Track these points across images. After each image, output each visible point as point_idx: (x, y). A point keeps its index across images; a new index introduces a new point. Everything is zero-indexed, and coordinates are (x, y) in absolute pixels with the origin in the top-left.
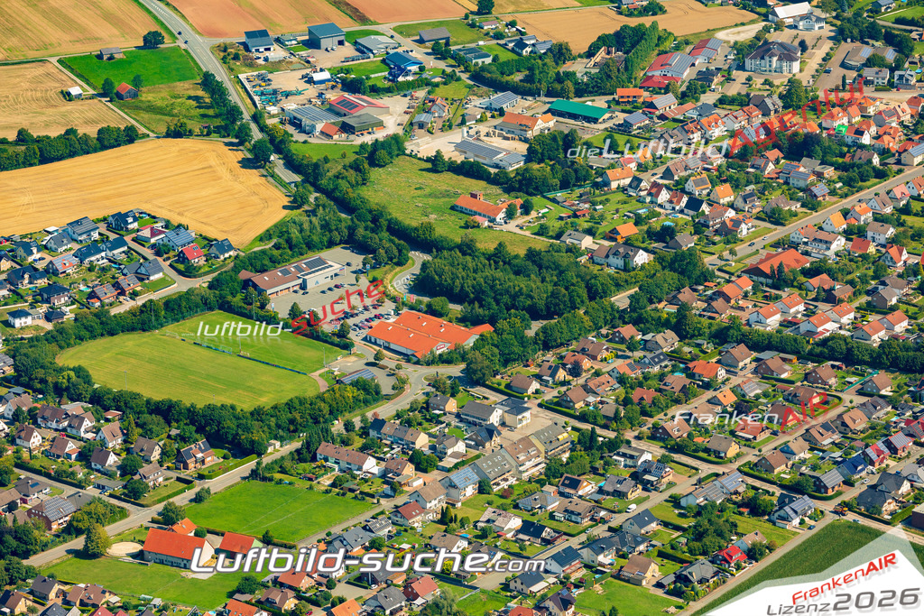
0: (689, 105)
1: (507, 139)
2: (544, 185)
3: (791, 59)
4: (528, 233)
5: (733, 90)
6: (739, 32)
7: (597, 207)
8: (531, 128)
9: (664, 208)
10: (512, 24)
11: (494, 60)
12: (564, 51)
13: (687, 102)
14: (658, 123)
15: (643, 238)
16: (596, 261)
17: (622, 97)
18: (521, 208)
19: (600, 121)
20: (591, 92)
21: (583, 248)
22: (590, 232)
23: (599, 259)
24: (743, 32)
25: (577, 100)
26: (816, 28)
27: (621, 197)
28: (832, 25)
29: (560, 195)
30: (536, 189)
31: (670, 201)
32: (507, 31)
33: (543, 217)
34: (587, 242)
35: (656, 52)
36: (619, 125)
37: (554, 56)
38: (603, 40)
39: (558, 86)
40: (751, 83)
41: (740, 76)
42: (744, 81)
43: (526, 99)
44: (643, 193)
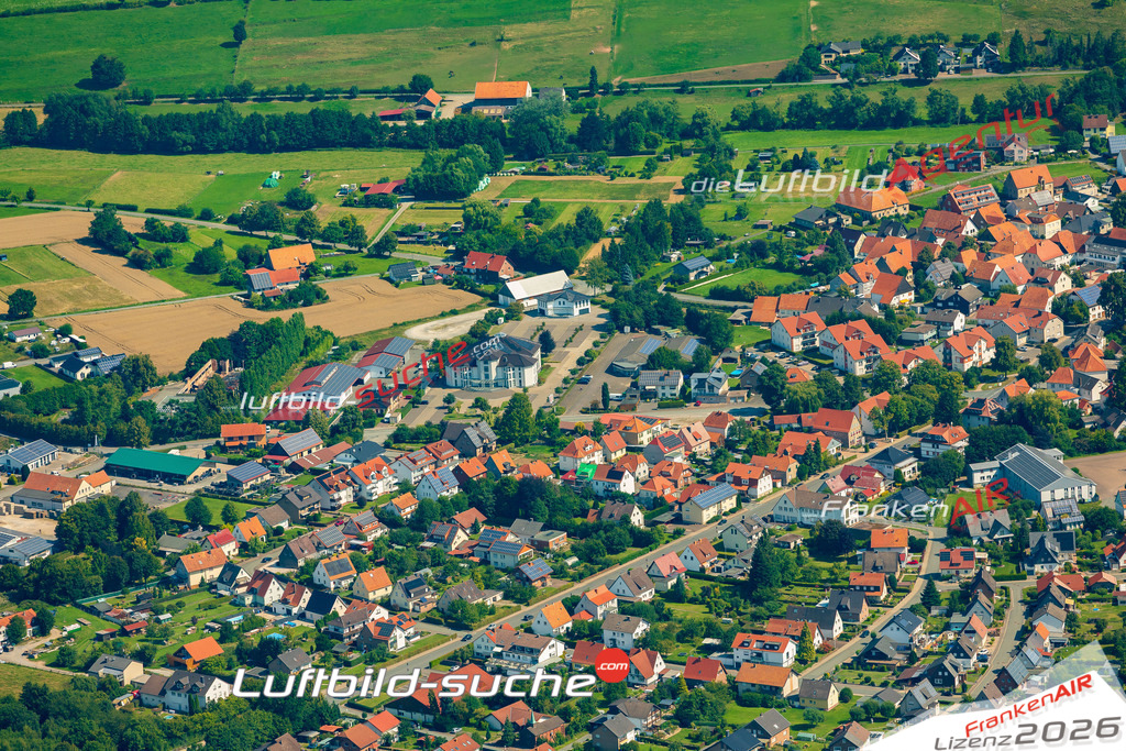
0: (342, 445)
1: (28, 516)
2: (75, 586)
3: (522, 363)
4: (40, 665)
5: (419, 419)
6: (446, 326)
7: (162, 617)
8: (69, 497)
9: (275, 613)
10: (64, 331)
11: (23, 391)
12: (142, 369)
13: (338, 440)
14: (288, 477)
15: (230, 661)
16: (145, 702)
17: (231, 439)
18: (32, 625)
19: (189, 479)
20: (180, 435)
21: (127, 682)
22: (143, 657)
23: (150, 698)
24: (452, 325)
25: (157, 447)
26: (576, 311)
27: (206, 597)
28: (604, 307)
29: (102, 601)
30: (63, 592)
31: (284, 601)
32: (54, 342)
33: (69, 637)
34: (134, 672)
35: (303, 364)
36: (222, 485)
37: (124, 379)
38: (210, 349)
39: (123, 427)
40: (451, 405)
41: (435, 395)
42: (442, 404)
43: (70, 451)
44: (240, 591)
